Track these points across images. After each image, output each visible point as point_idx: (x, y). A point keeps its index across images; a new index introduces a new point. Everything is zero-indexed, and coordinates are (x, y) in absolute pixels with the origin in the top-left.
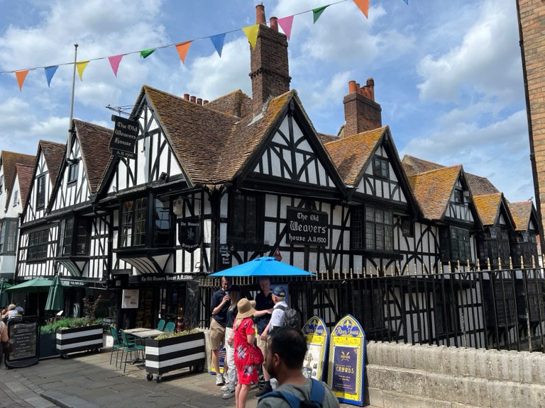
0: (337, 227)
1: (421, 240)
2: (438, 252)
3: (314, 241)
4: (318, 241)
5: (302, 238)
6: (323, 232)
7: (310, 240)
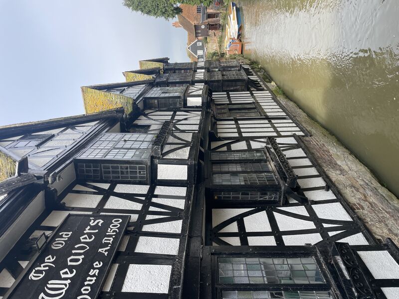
1: (156, 120)
3: (111, 242)
4: (115, 233)
5: (94, 269)
6: (100, 224)
7: (106, 251)
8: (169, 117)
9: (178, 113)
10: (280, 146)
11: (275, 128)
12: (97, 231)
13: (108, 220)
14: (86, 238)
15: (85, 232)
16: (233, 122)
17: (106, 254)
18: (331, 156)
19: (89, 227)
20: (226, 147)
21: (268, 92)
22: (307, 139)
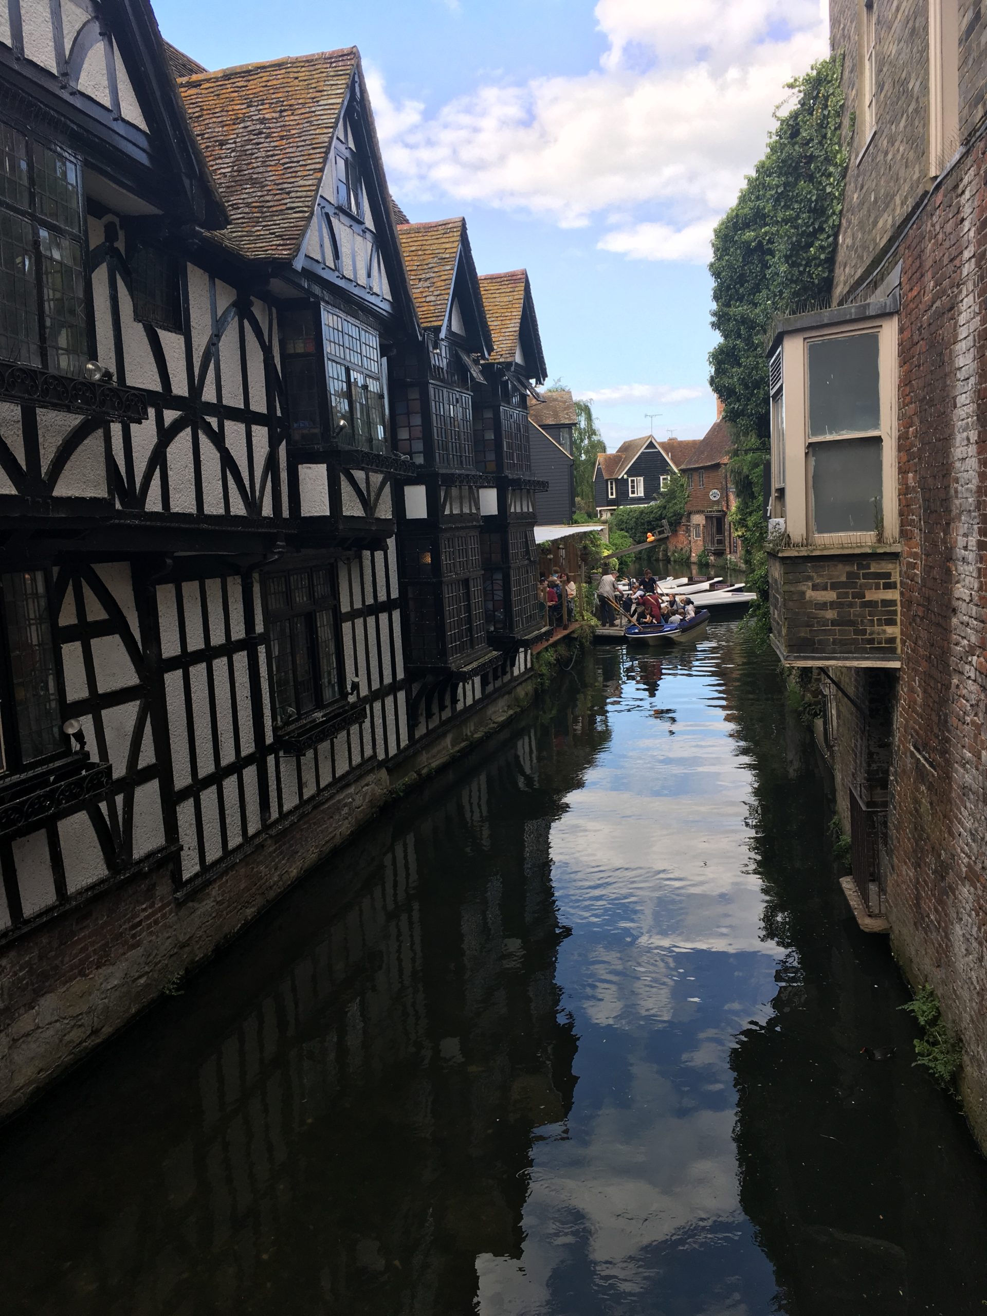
1: (211, 353)
2: (279, 414)
8: (234, 399)
9: (261, 434)
10: (119, 799)
11: (216, 779)
16: (238, 633)
18: (82, 974)
20: (103, 615)
21: (404, 742)
22: (164, 889)
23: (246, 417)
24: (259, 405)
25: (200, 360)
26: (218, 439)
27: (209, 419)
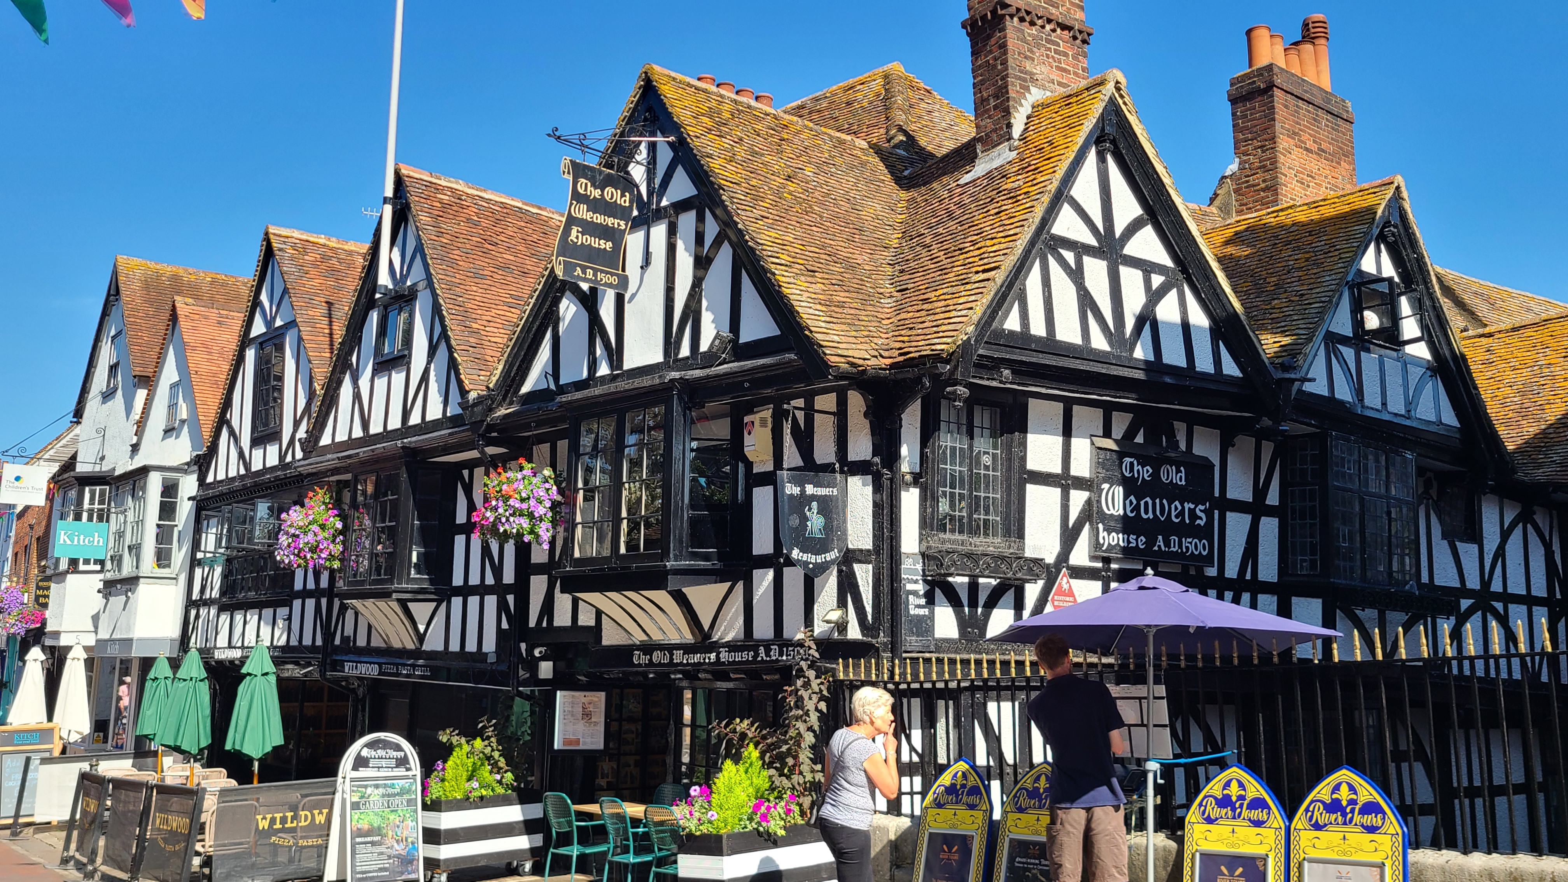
0: (1239, 506)
1: (1500, 553)
2: (1558, 596)
3: (1172, 549)
4: (1184, 550)
5: (1137, 540)
6: (1198, 522)
7: (1159, 546)
8: (1517, 587)
9: (1541, 613)
12: (1187, 521)
13: (1205, 533)
14: (1176, 508)
15: (1186, 504)
16: (1517, 777)
17: (1156, 548)
19: (1192, 506)
20: (1411, 747)
23: (1529, 601)
24: (1539, 589)
25: (1490, 561)
26: (1504, 621)
27: (1494, 603)
